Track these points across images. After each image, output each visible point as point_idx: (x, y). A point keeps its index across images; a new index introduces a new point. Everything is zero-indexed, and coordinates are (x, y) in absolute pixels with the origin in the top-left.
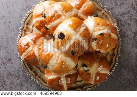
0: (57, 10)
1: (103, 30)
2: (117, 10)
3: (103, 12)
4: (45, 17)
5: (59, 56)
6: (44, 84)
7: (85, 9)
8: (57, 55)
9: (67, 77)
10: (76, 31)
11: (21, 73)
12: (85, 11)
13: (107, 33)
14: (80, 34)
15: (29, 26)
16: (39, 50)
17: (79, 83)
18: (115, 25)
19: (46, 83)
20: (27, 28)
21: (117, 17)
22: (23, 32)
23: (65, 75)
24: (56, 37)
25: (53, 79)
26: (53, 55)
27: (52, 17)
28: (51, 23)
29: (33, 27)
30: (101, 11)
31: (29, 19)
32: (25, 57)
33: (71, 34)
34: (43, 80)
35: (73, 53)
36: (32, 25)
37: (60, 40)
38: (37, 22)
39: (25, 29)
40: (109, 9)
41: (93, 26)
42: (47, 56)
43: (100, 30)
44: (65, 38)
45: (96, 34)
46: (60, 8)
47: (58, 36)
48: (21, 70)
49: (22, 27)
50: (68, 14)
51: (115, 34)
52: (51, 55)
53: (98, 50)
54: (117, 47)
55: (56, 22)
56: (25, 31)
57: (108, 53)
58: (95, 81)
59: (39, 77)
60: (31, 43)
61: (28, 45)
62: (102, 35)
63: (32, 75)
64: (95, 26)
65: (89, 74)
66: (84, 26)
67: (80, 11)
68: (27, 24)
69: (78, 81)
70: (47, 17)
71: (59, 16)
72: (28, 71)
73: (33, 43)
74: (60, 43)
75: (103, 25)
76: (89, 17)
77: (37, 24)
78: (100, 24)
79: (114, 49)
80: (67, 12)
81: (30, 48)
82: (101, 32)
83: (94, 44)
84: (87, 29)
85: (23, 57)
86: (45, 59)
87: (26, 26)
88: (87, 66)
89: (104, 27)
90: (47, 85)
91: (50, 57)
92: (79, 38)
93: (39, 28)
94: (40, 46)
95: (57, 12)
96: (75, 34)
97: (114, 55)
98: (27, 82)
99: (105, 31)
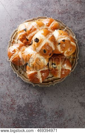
0: (34, 26)
1: (64, 37)
2: (75, 28)
3: (65, 29)
4: (26, 31)
5: (35, 55)
6: (26, 79)
7: (53, 26)
8: (34, 55)
9: (42, 72)
10: (46, 37)
11: (10, 73)
12: (53, 27)
13: (67, 40)
14: (49, 39)
15: (15, 40)
16: (22, 54)
17: (50, 79)
18: (74, 37)
19: (27, 79)
20: (14, 41)
21: (75, 32)
22: (11, 44)
23: (40, 71)
24: (34, 41)
25: (32, 73)
26: (31, 55)
27: (31, 30)
28: (30, 35)
29: (17, 41)
30: (64, 28)
31: (14, 35)
32: (13, 60)
33: (43, 39)
34: (25, 77)
35: (45, 51)
36: (17, 39)
37: (36, 43)
38: (20, 36)
39: (12, 42)
40: (70, 27)
41: (58, 36)
42: (28, 56)
43: (62, 38)
44: (39, 41)
45: (60, 40)
46: (36, 25)
47: (35, 40)
48: (9, 70)
49: (10, 41)
50: (41, 28)
51: (74, 42)
52: (30, 55)
53: (62, 52)
54: (76, 52)
55: (33, 33)
56: (12, 43)
57: (70, 57)
58: (62, 75)
59: (23, 75)
60: (17, 50)
61: (14, 51)
62: (64, 41)
63: (18, 73)
64: (59, 35)
65: (57, 70)
66: (51, 34)
67: (50, 27)
68: (14, 39)
69: (50, 77)
70: (27, 30)
71: (35, 29)
72: (14, 70)
73: (18, 50)
74: (36, 45)
75: (64, 35)
76: (55, 30)
77: (21, 37)
78: (62, 34)
79: (74, 54)
80: (40, 26)
81: (16, 53)
82: (63, 39)
83: (59, 47)
84: (53, 36)
85: (11, 59)
86: (26, 58)
87: (13, 40)
88: (55, 65)
89: (65, 36)
90: (28, 80)
91: (29, 56)
92: (48, 41)
93: (22, 40)
94: (23, 51)
95: (34, 27)
96: (46, 39)
97: (74, 58)
98: (14, 79)
99: (66, 38)
